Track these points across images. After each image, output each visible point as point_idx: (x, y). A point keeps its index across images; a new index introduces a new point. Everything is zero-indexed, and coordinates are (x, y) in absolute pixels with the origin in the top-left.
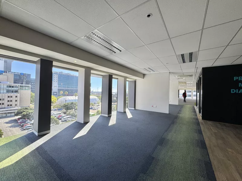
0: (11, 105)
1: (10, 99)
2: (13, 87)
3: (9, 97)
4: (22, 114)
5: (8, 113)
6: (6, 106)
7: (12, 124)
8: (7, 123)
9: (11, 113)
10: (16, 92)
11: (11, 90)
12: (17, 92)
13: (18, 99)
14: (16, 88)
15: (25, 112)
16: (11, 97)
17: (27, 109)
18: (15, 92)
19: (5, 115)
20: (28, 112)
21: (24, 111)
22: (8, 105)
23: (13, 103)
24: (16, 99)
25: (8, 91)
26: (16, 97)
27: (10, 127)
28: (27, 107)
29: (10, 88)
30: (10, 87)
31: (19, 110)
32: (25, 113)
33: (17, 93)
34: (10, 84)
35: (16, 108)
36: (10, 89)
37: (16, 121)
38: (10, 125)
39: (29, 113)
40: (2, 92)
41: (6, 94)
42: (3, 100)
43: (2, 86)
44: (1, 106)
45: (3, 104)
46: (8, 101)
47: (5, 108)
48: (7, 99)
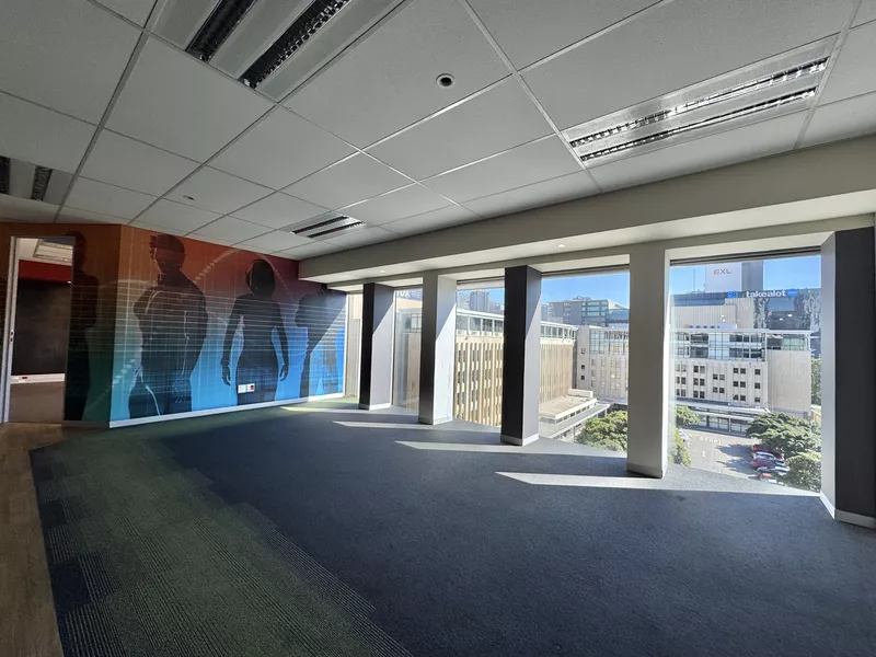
0: (743, 398)
1: (739, 378)
2: (746, 339)
3: (736, 370)
4: (767, 433)
5: (734, 421)
6: (730, 399)
7: (735, 458)
8: (724, 450)
9: (741, 422)
10: (757, 355)
11: (740, 350)
12: (760, 356)
13: (763, 379)
14: (754, 344)
15: (773, 427)
16: (743, 371)
17: (786, 419)
18: (753, 356)
19: (724, 426)
20: (785, 432)
21: (775, 423)
22: (736, 398)
23: (750, 392)
24: (758, 379)
25: (735, 353)
26: (758, 372)
27: (728, 465)
28: (786, 415)
29: (738, 343)
30: (739, 339)
31: (759, 418)
32: (773, 433)
33: (760, 359)
34: (740, 330)
35: (758, 410)
36: (739, 345)
37: (747, 451)
38: (730, 458)
39: (788, 437)
40: (719, 353)
41: (729, 362)
42: (722, 378)
43: (719, 338)
44: (717, 397)
45: (722, 391)
46: (736, 384)
47: (726, 404)
48: (731, 377)
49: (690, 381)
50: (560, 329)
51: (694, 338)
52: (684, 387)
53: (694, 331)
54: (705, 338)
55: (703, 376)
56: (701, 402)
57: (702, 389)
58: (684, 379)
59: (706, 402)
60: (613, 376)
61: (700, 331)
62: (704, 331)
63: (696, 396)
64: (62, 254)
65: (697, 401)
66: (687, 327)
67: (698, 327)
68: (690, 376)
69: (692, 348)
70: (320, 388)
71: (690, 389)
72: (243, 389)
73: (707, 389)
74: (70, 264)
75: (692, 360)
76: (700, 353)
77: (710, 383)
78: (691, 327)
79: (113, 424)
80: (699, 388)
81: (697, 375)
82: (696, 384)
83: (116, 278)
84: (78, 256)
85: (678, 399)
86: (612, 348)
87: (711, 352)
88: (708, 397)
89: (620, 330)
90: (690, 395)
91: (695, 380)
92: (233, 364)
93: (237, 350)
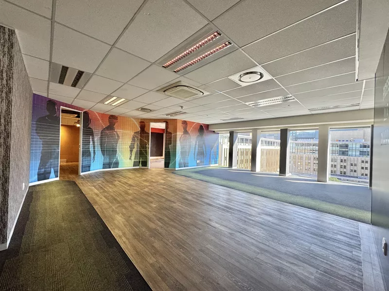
0: (366, 175)
1: (365, 165)
3: (363, 162)
6: (359, 175)
11: (365, 152)
16: (367, 162)
22: (362, 175)
25: (362, 154)
29: (364, 149)
30: (365, 147)
34: (365, 142)
40: (354, 153)
41: (359, 158)
42: (355, 165)
43: (354, 146)
44: (352, 174)
45: (355, 171)
46: (362, 168)
47: (357, 177)
48: (360, 165)
49: (338, 167)
50: (274, 142)
51: (341, 146)
52: (335, 169)
53: (341, 143)
54: (347, 146)
55: (345, 164)
56: (344, 176)
57: (345, 170)
58: (335, 165)
59: (346, 176)
60: (299, 164)
61: (344, 143)
62: (347, 143)
63: (341, 173)
64: (162, 126)
65: (341, 176)
66: (337, 141)
67: (343, 141)
68: (338, 164)
69: (340, 151)
70: (213, 162)
71: (338, 170)
72: (198, 162)
73: (348, 170)
74: (165, 128)
75: (340, 156)
76: (344, 153)
77: (348, 167)
78: (340, 141)
79: (176, 169)
80: (343, 170)
81: (342, 164)
82: (341, 168)
83: (176, 132)
84: (167, 127)
85: (331, 175)
86: (299, 151)
87: (350, 153)
88: (348, 174)
89: (304, 142)
90: (339, 173)
91: (341, 166)
92: (196, 154)
93: (197, 151)
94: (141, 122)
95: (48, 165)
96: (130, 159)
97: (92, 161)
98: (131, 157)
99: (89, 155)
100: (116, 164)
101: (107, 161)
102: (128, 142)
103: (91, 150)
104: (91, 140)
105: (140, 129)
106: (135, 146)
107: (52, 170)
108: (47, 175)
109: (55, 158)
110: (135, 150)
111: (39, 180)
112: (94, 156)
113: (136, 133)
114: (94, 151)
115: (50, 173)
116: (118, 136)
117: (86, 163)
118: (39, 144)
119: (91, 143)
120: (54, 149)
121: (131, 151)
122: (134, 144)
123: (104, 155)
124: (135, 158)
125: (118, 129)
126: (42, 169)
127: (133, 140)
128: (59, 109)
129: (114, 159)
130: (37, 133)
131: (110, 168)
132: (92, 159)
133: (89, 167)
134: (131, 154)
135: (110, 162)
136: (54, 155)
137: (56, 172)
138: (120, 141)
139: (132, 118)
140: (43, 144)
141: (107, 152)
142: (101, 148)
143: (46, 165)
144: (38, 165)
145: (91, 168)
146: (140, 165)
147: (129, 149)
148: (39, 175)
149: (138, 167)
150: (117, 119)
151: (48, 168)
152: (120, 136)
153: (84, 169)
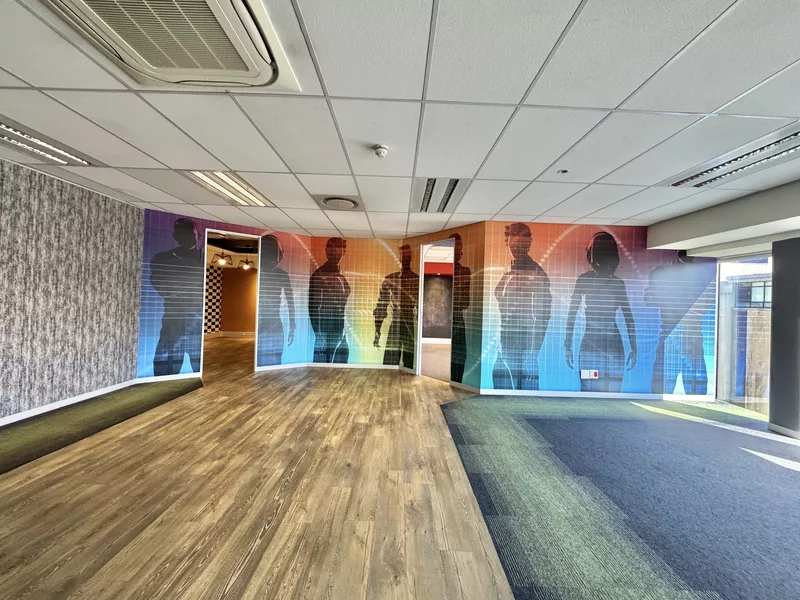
72: (586, 374)
79: (482, 392)
83: (483, 267)
92: (576, 347)
93: (580, 332)
94: (403, 248)
95: (176, 345)
96: (376, 343)
97: (286, 343)
98: (377, 338)
99: (279, 328)
100: (343, 355)
101: (323, 345)
102: (373, 300)
103: (284, 317)
104: (283, 296)
105: (401, 266)
106: (390, 311)
107: (187, 357)
108: (174, 366)
109: (192, 334)
110: (387, 322)
111: (157, 373)
112: (292, 332)
113: (390, 277)
114: (292, 320)
115: (181, 361)
116: (347, 287)
117: (269, 346)
118: (159, 305)
119: (284, 303)
120: (192, 315)
121: (378, 324)
122: (386, 305)
123: (315, 330)
124: (388, 343)
125: (347, 269)
126: (165, 352)
127: (384, 295)
128: (201, 236)
129: (337, 341)
130: (152, 283)
131: (328, 361)
132: (286, 338)
133: (279, 355)
134: (378, 331)
135: (328, 349)
136: (190, 325)
137: (195, 361)
138: (351, 299)
139: (380, 241)
140: (165, 305)
141: (322, 324)
142: (311, 315)
143: (172, 346)
144: (155, 345)
145: (284, 358)
146: (401, 362)
147: (373, 319)
148: (157, 363)
149: (396, 367)
150: (345, 246)
151: (177, 352)
152: (352, 286)
153: (263, 359)
